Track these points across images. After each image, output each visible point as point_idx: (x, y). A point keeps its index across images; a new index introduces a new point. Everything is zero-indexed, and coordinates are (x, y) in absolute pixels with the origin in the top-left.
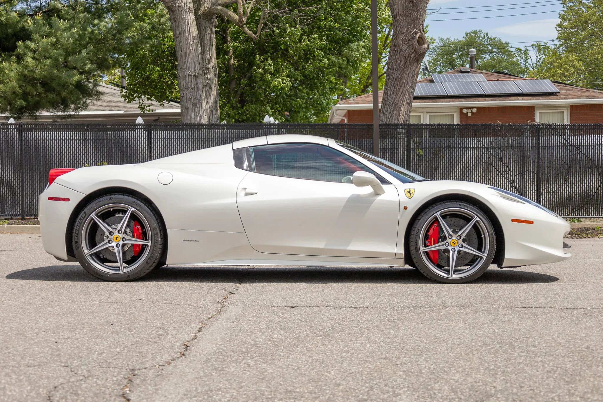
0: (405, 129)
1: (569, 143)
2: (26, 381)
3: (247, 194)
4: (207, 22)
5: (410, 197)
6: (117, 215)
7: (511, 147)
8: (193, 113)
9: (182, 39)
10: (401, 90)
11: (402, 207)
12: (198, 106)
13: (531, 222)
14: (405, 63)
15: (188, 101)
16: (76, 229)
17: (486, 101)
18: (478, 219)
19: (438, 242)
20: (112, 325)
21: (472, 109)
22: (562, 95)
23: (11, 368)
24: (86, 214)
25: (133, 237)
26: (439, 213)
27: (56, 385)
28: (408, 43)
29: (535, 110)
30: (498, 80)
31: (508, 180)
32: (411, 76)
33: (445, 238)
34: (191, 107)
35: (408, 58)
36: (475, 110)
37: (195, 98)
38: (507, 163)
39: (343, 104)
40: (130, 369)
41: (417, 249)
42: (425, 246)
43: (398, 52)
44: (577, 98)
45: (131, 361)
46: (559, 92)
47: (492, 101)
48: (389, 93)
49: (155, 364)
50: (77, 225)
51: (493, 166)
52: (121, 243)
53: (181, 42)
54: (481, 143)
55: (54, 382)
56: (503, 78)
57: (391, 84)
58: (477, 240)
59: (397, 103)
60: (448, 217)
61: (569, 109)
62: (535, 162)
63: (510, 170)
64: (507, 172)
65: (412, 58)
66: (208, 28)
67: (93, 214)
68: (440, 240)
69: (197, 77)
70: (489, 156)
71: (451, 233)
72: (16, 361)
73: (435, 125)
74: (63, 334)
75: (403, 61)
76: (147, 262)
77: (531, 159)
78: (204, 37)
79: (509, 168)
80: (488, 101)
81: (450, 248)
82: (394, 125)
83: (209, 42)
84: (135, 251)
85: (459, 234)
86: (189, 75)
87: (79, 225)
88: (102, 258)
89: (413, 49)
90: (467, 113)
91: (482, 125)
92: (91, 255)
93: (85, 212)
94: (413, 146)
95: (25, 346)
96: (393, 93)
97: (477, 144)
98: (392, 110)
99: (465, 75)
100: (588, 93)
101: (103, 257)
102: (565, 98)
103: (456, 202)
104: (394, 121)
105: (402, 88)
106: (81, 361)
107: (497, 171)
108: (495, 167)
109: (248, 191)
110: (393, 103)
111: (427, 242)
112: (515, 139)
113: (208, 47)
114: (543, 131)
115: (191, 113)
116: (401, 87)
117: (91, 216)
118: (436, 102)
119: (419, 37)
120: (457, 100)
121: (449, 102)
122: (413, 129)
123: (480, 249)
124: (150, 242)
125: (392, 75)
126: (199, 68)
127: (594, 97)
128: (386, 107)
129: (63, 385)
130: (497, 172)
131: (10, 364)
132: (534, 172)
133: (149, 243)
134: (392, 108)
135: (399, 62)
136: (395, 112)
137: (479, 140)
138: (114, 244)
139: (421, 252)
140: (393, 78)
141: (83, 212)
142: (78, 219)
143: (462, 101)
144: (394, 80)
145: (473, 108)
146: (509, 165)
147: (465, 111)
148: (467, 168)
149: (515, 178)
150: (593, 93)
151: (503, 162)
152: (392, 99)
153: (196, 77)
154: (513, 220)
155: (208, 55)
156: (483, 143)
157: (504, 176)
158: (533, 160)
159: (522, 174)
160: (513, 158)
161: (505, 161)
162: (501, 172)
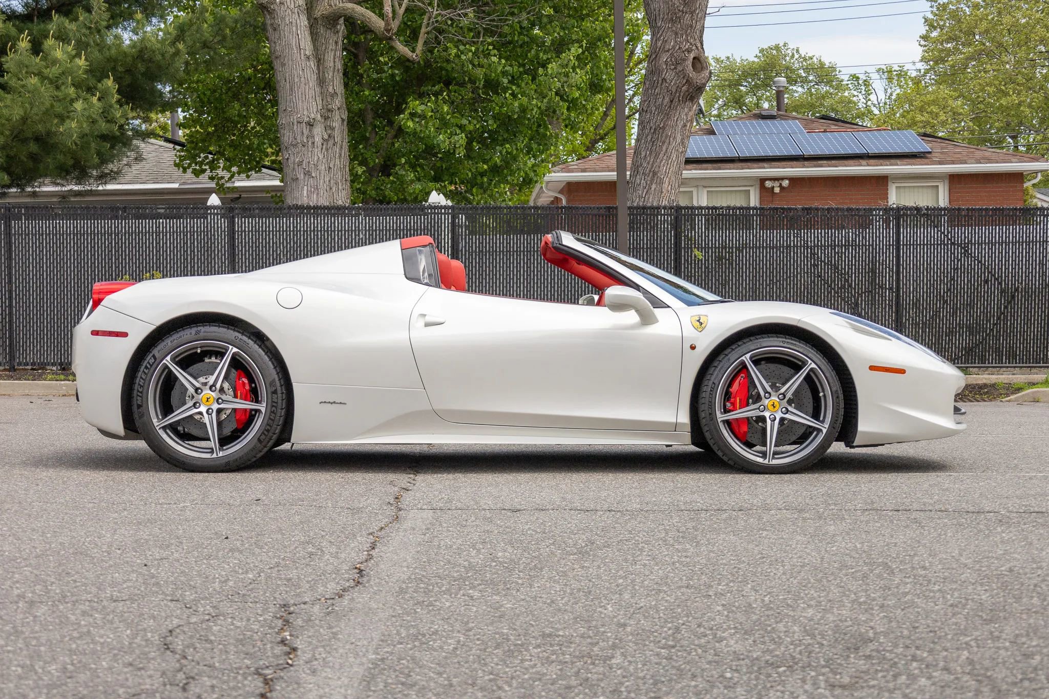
0: (671, 215)
1: (951, 240)
2: (120, 622)
3: (427, 325)
4: (329, 31)
5: (700, 330)
6: (207, 360)
7: (852, 246)
8: (305, 187)
9: (286, 60)
10: (664, 149)
11: (687, 346)
12: (313, 175)
13: (902, 371)
14: (672, 101)
15: (296, 167)
16: (139, 384)
17: (804, 167)
18: (813, 366)
19: (747, 405)
20: (227, 538)
21: (780, 182)
22: (936, 157)
23: (87, 603)
24: (155, 359)
25: (236, 396)
26: (748, 356)
27: (170, 628)
28: (675, 68)
29: (890, 183)
30: (825, 131)
31: (848, 302)
32: (680, 124)
33: (758, 398)
34: (302, 177)
35: (676, 93)
36: (786, 183)
37: (309, 163)
38: (845, 274)
39: (558, 172)
40: (280, 605)
41: (712, 416)
42: (726, 411)
43: (658, 83)
44: (961, 163)
45: (278, 593)
46: (930, 153)
47: (815, 166)
48: (643, 154)
49: (319, 597)
50: (141, 377)
51: (821, 279)
52: (215, 407)
53: (285, 65)
54: (801, 240)
55: (166, 623)
56: (833, 127)
57: (646, 137)
58: (811, 401)
59: (656, 170)
60: (763, 362)
61: (947, 182)
62: (893, 272)
63: (850, 286)
65: (682, 94)
66: (331, 41)
67: (168, 358)
68: (751, 401)
69: (312, 125)
70: (814, 261)
71: (769, 389)
72: (90, 593)
73: (722, 208)
74: (150, 553)
75: (667, 100)
76: (259, 440)
77: (886, 267)
78: (324, 56)
79: (848, 282)
80: (808, 167)
81: (767, 414)
82: (652, 208)
83: (332, 64)
84: (238, 421)
85: (782, 390)
86: (298, 122)
87: (144, 377)
88: (182, 432)
89: (684, 77)
90: (773, 187)
91: (803, 209)
92: (164, 428)
93: (154, 356)
94: (685, 244)
95: (96, 571)
96: (650, 154)
97: (794, 241)
98: (649, 182)
99: (769, 122)
100: (978, 154)
101: (184, 430)
102: (940, 163)
103: (778, 337)
104: (652, 201)
105: (666, 144)
106: (196, 593)
107: (828, 286)
108: (824, 280)
109: (429, 319)
110: (650, 171)
111: (728, 404)
112: (859, 232)
113: (331, 74)
114: (907, 218)
115: (303, 188)
116: (664, 143)
117: (164, 361)
118: (720, 169)
119: (694, 58)
120: (755, 165)
121: (742, 169)
122: (684, 215)
123: (816, 415)
124: (265, 405)
125: (649, 122)
126: (315, 110)
127: (989, 161)
128: (638, 177)
129: (181, 628)
130: (828, 289)
131: (83, 598)
132: (891, 289)
133: (262, 407)
134: (649, 179)
135: (660, 100)
136: (653, 186)
137: (797, 234)
138: (203, 409)
139: (719, 420)
140: (651, 128)
141: (151, 355)
142: (143, 368)
143: (764, 168)
144: (652, 131)
145: (783, 179)
146: (848, 277)
147: (768, 184)
148: (776, 283)
149: (858, 299)
150: (987, 154)
151: (838, 272)
152: (648, 163)
153: (310, 125)
154: (872, 368)
155: (331, 87)
156: (804, 240)
157: (841, 296)
158: (889, 268)
159: (871, 292)
160: (855, 265)
161: (841, 271)
162: (834, 289)
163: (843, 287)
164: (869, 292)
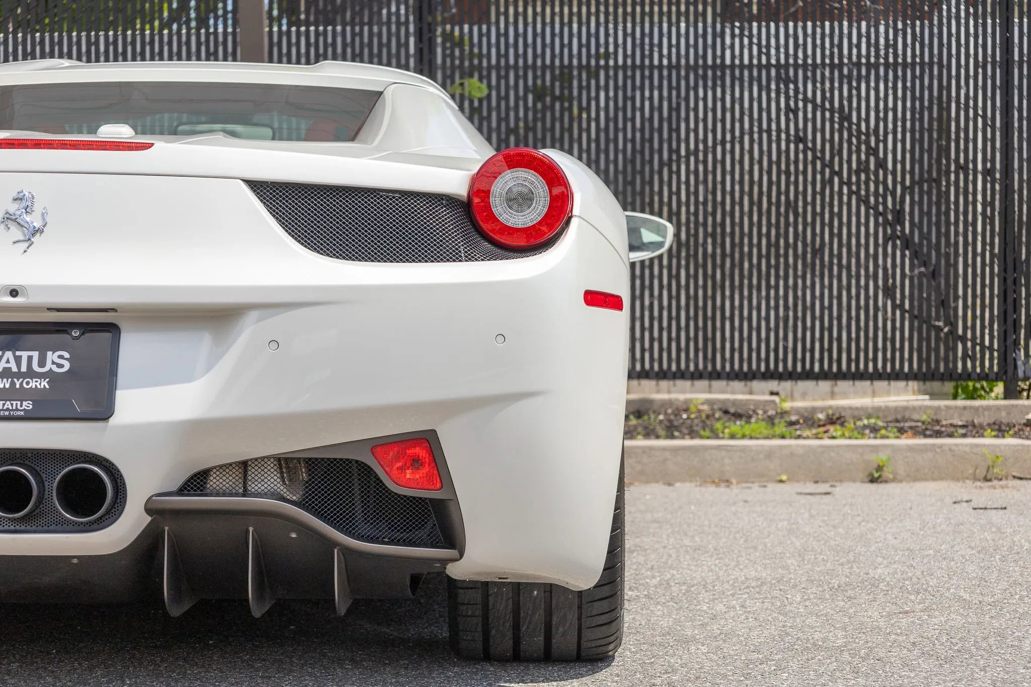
7: (887, 60)
31: (875, 208)
38: (867, 135)
51: (806, 148)
54: (751, 43)
62: (993, 127)
63: (881, 165)
64: (867, 170)
70: (787, 98)
77: (976, 114)
79: (876, 154)
94: (444, 56)
97: (732, 47)
107: (824, 166)
108: (814, 150)
112: (905, 26)
130: (823, 173)
132: (988, 172)
146: (877, 141)
148: (687, 157)
149: (903, 201)
151: (849, 129)
156: (759, 45)
157: (858, 193)
158: (984, 117)
159: (938, 181)
160: (895, 110)
161: (858, 125)
162: (840, 174)
163: (863, 167)
164: (931, 180)
